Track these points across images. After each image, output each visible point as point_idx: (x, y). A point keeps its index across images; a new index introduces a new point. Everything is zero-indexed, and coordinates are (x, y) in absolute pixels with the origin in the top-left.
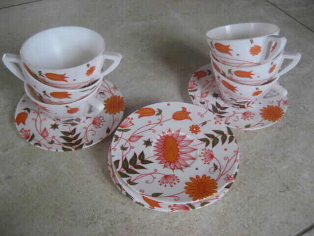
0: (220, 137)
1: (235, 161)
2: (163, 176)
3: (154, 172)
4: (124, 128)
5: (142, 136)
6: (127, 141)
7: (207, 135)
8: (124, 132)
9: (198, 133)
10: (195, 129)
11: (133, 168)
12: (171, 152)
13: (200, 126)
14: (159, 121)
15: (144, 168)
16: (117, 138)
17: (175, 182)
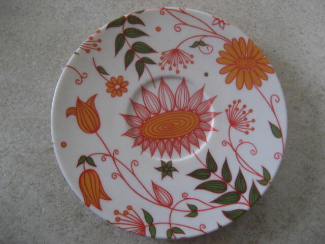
0: (131, 41)
1: (183, 12)
2: (232, 129)
3: (228, 146)
4: (146, 224)
5: (153, 184)
6: (173, 209)
7: (127, 64)
8: (155, 222)
9: (125, 80)
10: (117, 87)
11: (232, 183)
12: (176, 124)
13: (109, 78)
14: (109, 159)
15: (226, 165)
16: (172, 231)
17: (240, 106)
